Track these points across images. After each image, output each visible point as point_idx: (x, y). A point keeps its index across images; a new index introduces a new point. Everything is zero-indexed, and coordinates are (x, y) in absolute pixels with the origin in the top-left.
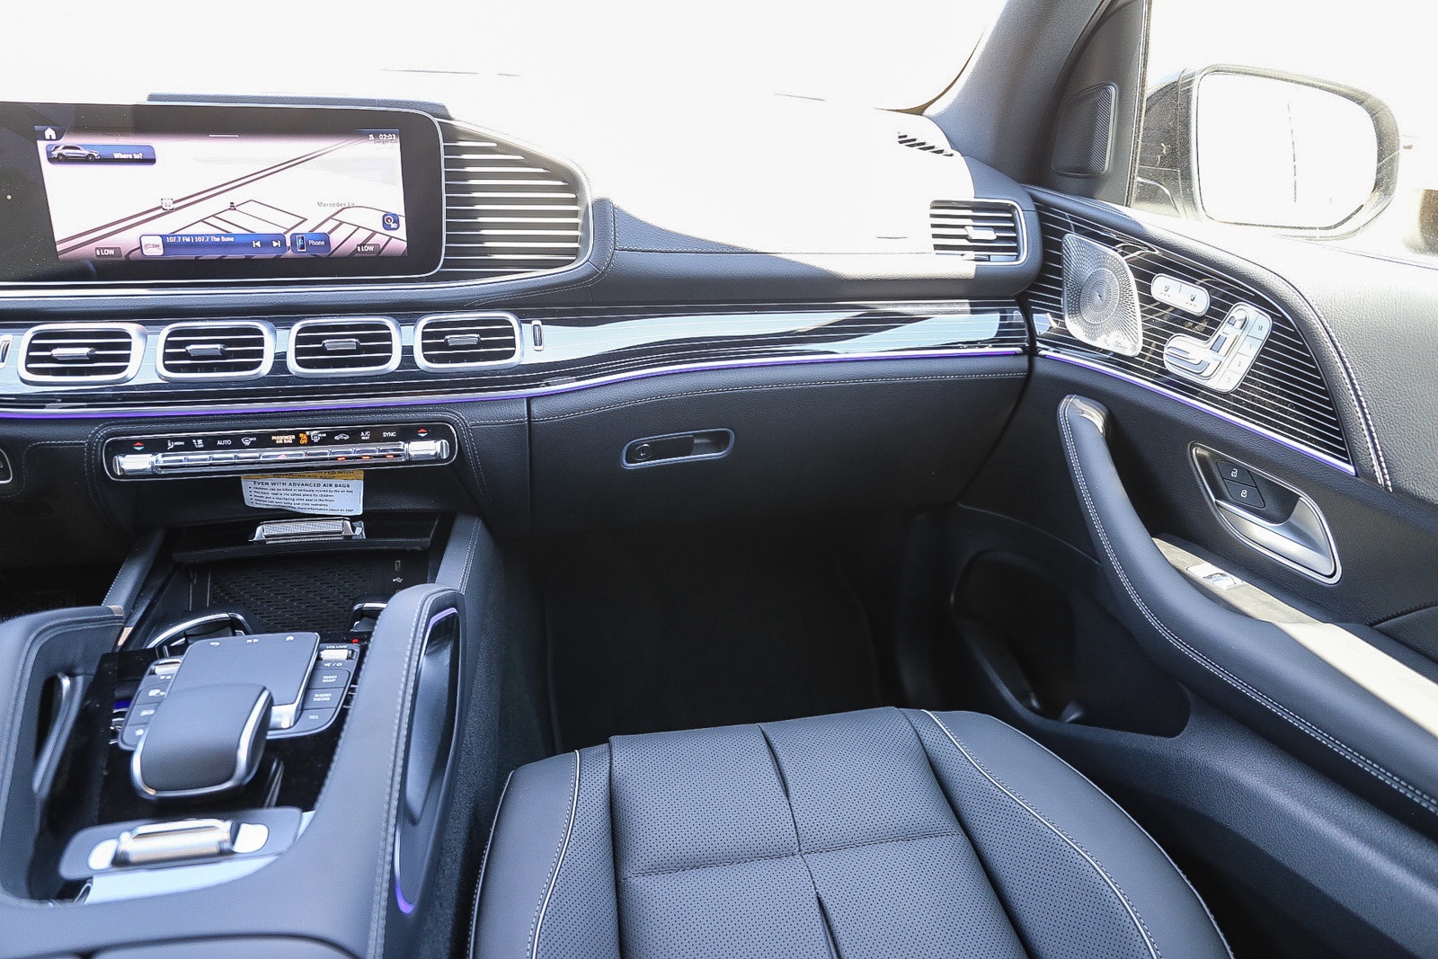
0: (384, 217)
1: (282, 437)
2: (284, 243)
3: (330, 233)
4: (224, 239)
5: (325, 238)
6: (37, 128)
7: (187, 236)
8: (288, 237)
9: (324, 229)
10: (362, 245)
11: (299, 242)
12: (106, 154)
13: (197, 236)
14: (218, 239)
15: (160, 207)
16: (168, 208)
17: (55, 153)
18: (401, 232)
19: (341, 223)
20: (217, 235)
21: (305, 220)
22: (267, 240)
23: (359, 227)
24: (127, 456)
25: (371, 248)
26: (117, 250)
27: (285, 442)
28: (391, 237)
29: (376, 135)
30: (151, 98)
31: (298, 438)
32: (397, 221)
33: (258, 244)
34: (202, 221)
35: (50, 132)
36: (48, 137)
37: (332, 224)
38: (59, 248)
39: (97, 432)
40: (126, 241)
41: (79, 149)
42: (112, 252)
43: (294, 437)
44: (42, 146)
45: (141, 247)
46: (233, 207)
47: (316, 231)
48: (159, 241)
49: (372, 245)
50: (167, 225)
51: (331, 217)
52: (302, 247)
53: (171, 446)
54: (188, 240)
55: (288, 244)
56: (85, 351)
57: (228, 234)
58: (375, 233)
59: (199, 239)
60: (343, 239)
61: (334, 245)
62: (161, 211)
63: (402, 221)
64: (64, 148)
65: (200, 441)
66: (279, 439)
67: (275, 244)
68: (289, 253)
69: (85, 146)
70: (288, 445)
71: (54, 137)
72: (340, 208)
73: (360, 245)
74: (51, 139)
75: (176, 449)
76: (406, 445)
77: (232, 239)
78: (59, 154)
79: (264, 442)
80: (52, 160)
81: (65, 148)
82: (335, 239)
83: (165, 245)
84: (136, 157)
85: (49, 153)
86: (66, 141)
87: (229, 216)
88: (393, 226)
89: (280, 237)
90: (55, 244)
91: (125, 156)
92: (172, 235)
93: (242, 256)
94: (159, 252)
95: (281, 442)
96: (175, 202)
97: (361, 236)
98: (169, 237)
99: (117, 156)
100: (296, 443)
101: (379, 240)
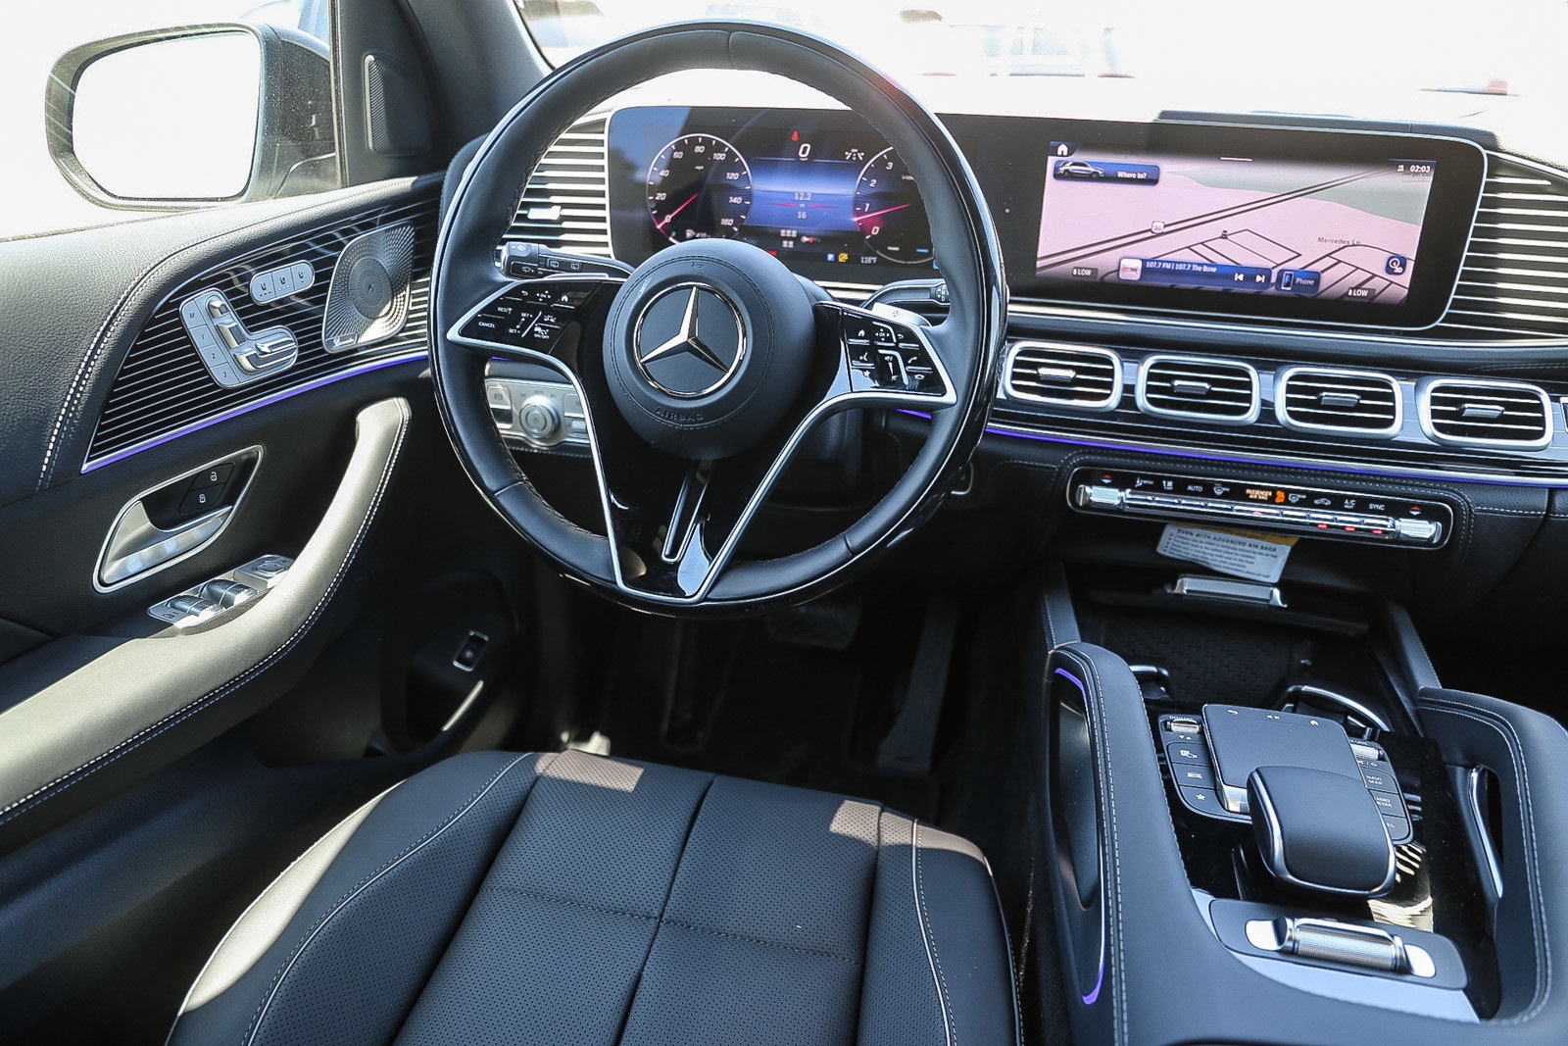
0: (1392, 258)
1: (1258, 492)
2: (1268, 279)
3: (1323, 272)
4: (1205, 269)
5: (1316, 277)
6: (1052, 143)
7: (1168, 262)
8: (1275, 272)
9: (1317, 267)
10: (1357, 288)
11: (1286, 279)
12: (1110, 171)
13: (1179, 263)
14: (1200, 269)
15: (1150, 230)
16: (1158, 232)
17: (1062, 169)
18: (1406, 279)
19: (1339, 261)
20: (1199, 264)
21: (1299, 255)
22: (1250, 273)
23: (1358, 268)
24: (1094, 488)
25: (1365, 293)
26: (1094, 271)
27: (1260, 497)
28: (1392, 282)
29: (1407, 167)
30: (1164, 115)
31: (1274, 495)
32: (1403, 265)
33: (1241, 277)
34: (1189, 247)
35: (1063, 149)
36: (1059, 153)
37: (1329, 261)
38: (1039, 264)
39: (1070, 458)
40: (1105, 262)
41: (1086, 166)
42: (1088, 273)
43: (1270, 494)
44: (1051, 161)
45: (1118, 271)
46: (1224, 236)
47: (1307, 269)
48: (1138, 264)
49: (1366, 289)
50: (1152, 249)
51: (1328, 255)
52: (1287, 285)
53: (1139, 483)
54: (1168, 266)
55: (1273, 280)
56: (1071, 374)
57: (1212, 264)
58: (1374, 276)
59: (1180, 267)
60: (1336, 279)
61: (1323, 285)
62: (1149, 234)
63: (1410, 265)
64: (1072, 165)
65: (1170, 484)
66: (1253, 494)
67: (1259, 279)
68: (1272, 290)
69: (1093, 164)
70: (1262, 501)
71: (1065, 153)
72: (1342, 245)
73: (1353, 289)
74: (1062, 155)
75: (1145, 488)
76: (1397, 522)
77: (1214, 270)
78: (1067, 171)
79: (1237, 494)
80: (1057, 176)
81: (1074, 164)
82: (1326, 280)
83: (1144, 270)
84: (1140, 176)
85: (1056, 169)
86: (1077, 157)
87: (1219, 245)
88: (1398, 270)
89: (1267, 272)
90: (1035, 259)
91: (1128, 175)
92: (1153, 260)
93: (1220, 288)
94: (1136, 276)
95: (1256, 497)
96: (1165, 226)
97: (1359, 277)
98: (1149, 261)
99: (1120, 175)
100: (1271, 500)
101: (1377, 284)
